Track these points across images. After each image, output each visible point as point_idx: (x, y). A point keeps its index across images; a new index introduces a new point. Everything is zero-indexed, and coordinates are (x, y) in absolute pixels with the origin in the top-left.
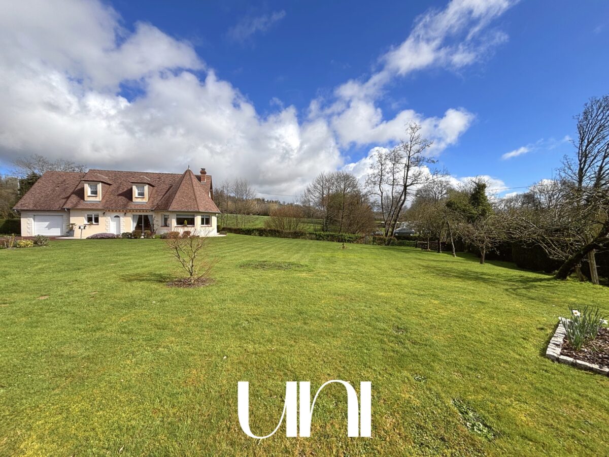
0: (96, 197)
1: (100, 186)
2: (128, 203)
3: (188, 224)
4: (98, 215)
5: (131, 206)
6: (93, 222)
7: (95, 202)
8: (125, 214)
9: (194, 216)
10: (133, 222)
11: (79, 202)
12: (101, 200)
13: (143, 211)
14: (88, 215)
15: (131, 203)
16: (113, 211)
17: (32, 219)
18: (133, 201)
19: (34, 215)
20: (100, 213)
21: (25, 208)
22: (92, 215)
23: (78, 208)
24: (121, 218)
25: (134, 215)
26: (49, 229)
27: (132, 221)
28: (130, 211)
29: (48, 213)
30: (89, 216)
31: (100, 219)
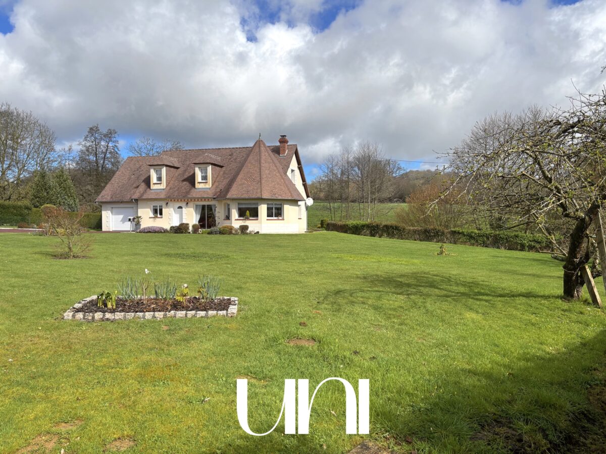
0: (160, 184)
1: (164, 170)
2: (190, 190)
3: (251, 216)
4: (162, 206)
5: (194, 194)
6: (158, 214)
7: (159, 191)
8: (187, 203)
9: (257, 204)
10: (196, 213)
11: (145, 190)
12: (165, 187)
13: (205, 199)
14: (154, 206)
15: (193, 190)
16: (174, 200)
17: (109, 212)
18: (196, 187)
19: (112, 208)
20: (164, 204)
21: (104, 200)
22: (157, 206)
23: (144, 197)
24: (184, 209)
25: (196, 205)
26: (123, 223)
27: (194, 213)
28: (191, 200)
29: (121, 205)
30: (155, 208)
31: (164, 210)
